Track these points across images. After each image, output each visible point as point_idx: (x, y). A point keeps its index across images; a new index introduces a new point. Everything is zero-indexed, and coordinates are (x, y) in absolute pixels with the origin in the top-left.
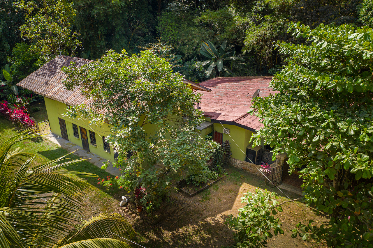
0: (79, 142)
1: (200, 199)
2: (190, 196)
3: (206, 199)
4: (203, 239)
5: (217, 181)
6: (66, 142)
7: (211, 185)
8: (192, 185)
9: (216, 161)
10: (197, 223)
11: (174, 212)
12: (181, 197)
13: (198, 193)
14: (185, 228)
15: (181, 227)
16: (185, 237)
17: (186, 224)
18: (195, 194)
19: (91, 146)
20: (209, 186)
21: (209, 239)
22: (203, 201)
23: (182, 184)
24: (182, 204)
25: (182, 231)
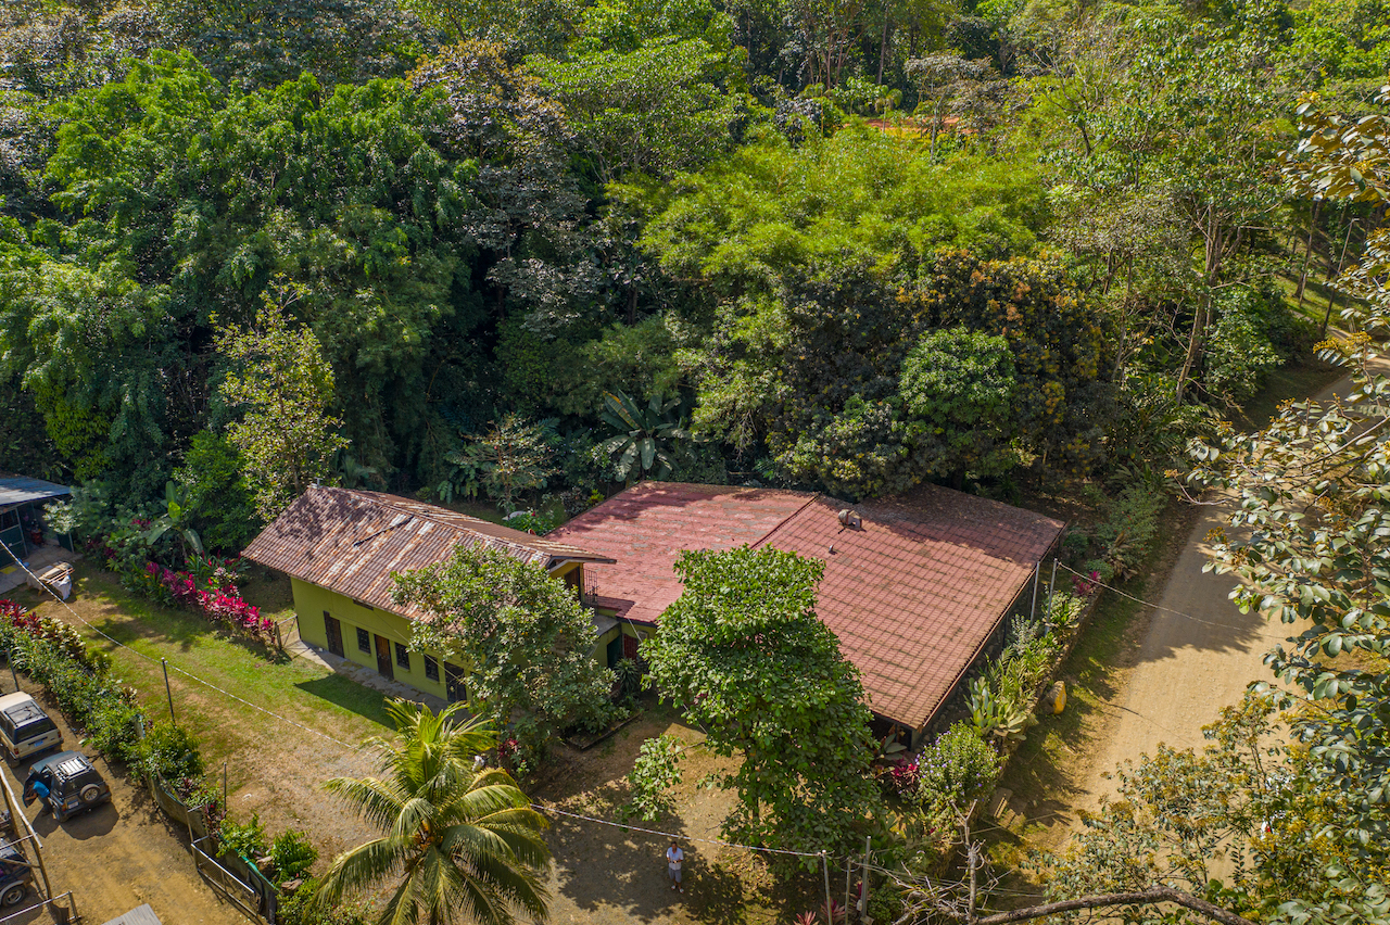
0: (370, 661)
1: (599, 754)
2: (583, 751)
3: (608, 753)
4: (601, 810)
5: (627, 722)
6: (340, 660)
7: (617, 730)
8: (585, 732)
9: (624, 689)
10: (592, 788)
11: (558, 775)
12: (568, 753)
13: (595, 744)
14: (575, 797)
15: (570, 796)
16: (576, 809)
17: (577, 792)
18: (591, 747)
19: (397, 669)
20: (614, 733)
21: (611, 809)
22: (602, 757)
23: (568, 732)
24: (569, 763)
25: (571, 801)
